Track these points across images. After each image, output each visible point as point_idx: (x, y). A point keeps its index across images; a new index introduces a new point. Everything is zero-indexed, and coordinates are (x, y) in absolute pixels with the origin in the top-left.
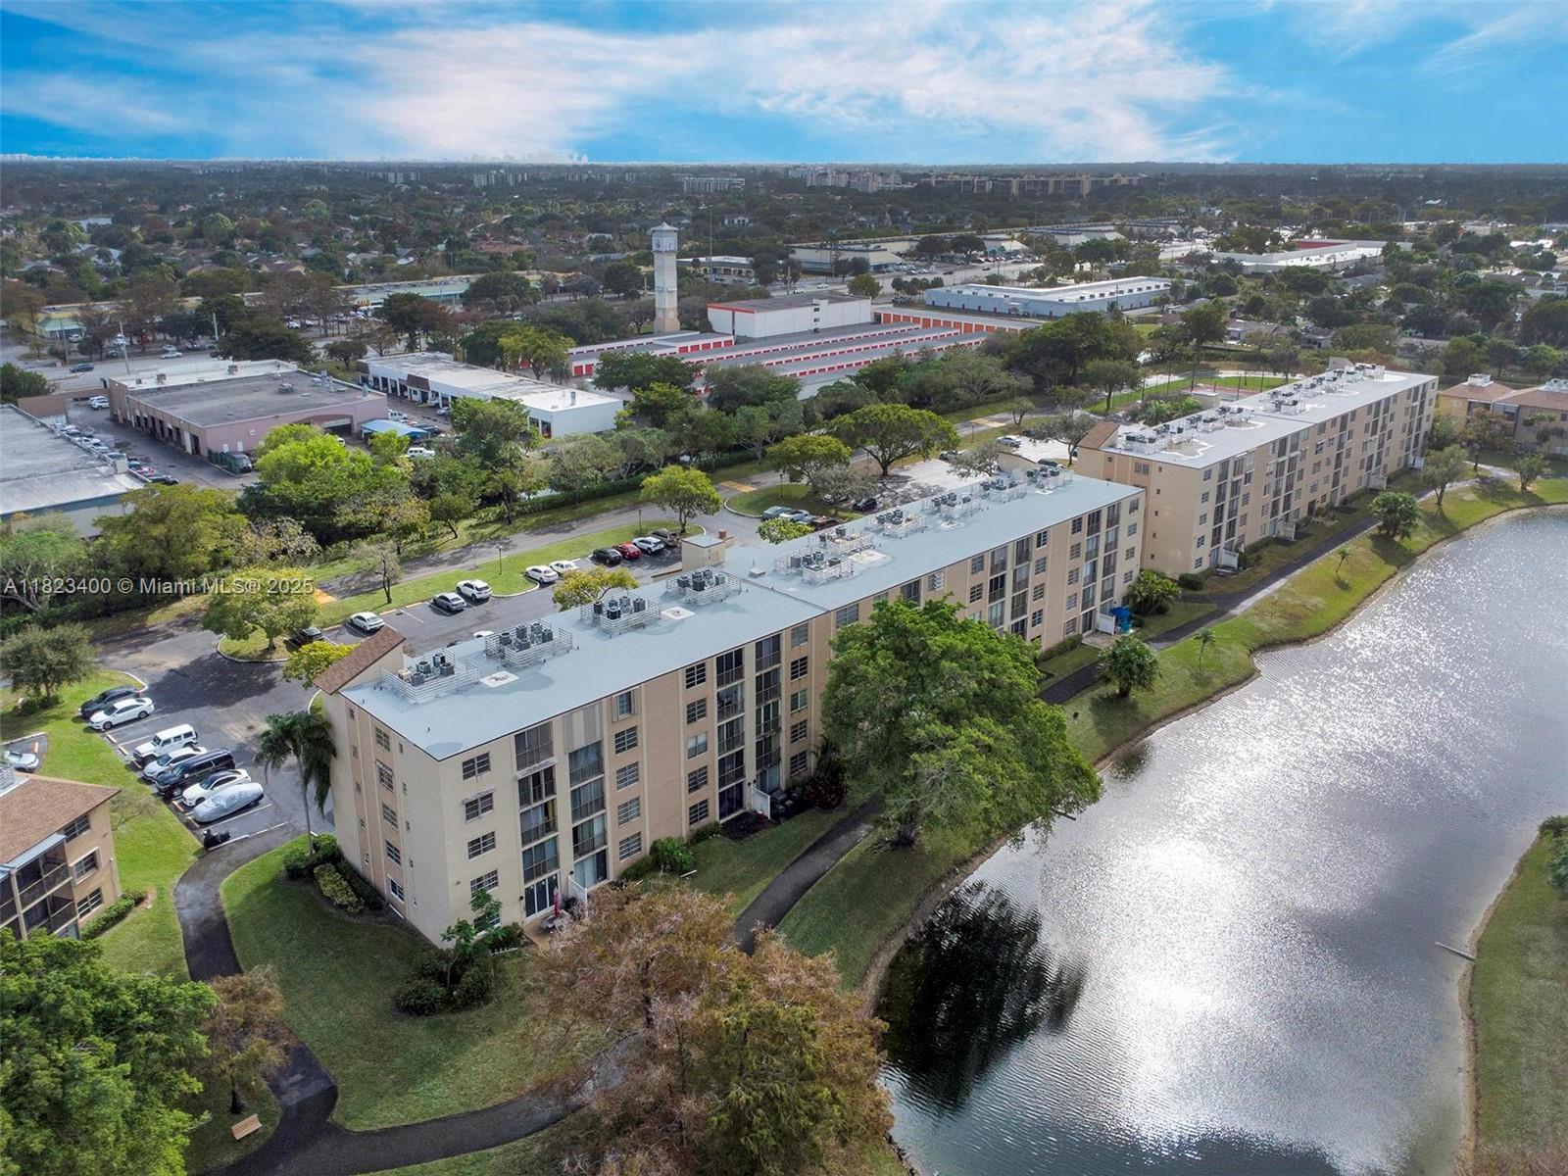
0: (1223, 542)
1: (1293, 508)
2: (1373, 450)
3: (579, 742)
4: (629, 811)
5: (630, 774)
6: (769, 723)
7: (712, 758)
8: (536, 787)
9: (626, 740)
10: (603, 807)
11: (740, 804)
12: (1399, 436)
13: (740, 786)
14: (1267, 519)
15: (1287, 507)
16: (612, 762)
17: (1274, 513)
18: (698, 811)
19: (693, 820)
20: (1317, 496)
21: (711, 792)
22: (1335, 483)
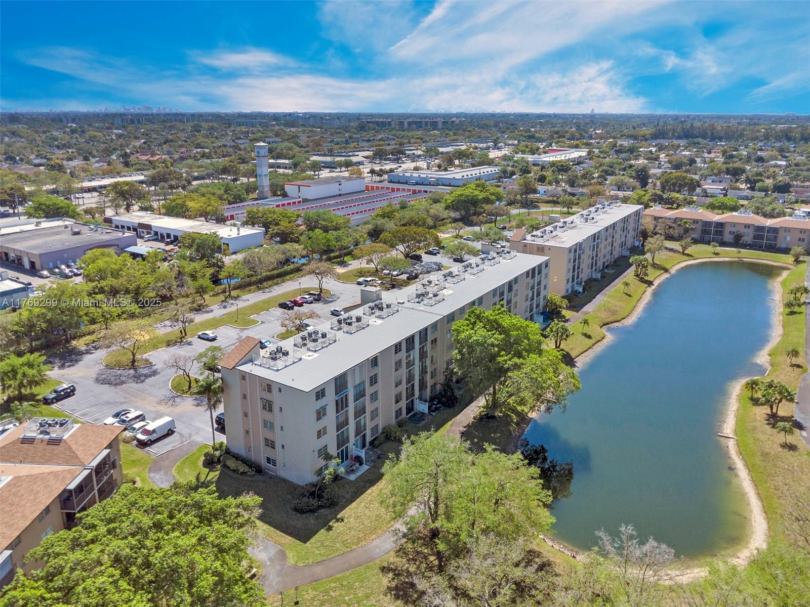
0: (575, 281)
1: (598, 265)
2: (623, 239)
3: (357, 382)
4: (374, 414)
5: (374, 397)
6: (423, 371)
7: (403, 387)
8: (341, 405)
9: (374, 380)
10: (365, 413)
11: (412, 409)
12: (632, 233)
13: (412, 400)
14: (590, 270)
15: (596, 265)
16: (369, 391)
17: (592, 268)
18: (398, 413)
19: (397, 417)
20: (606, 260)
21: (403, 404)
22: (611, 254)
